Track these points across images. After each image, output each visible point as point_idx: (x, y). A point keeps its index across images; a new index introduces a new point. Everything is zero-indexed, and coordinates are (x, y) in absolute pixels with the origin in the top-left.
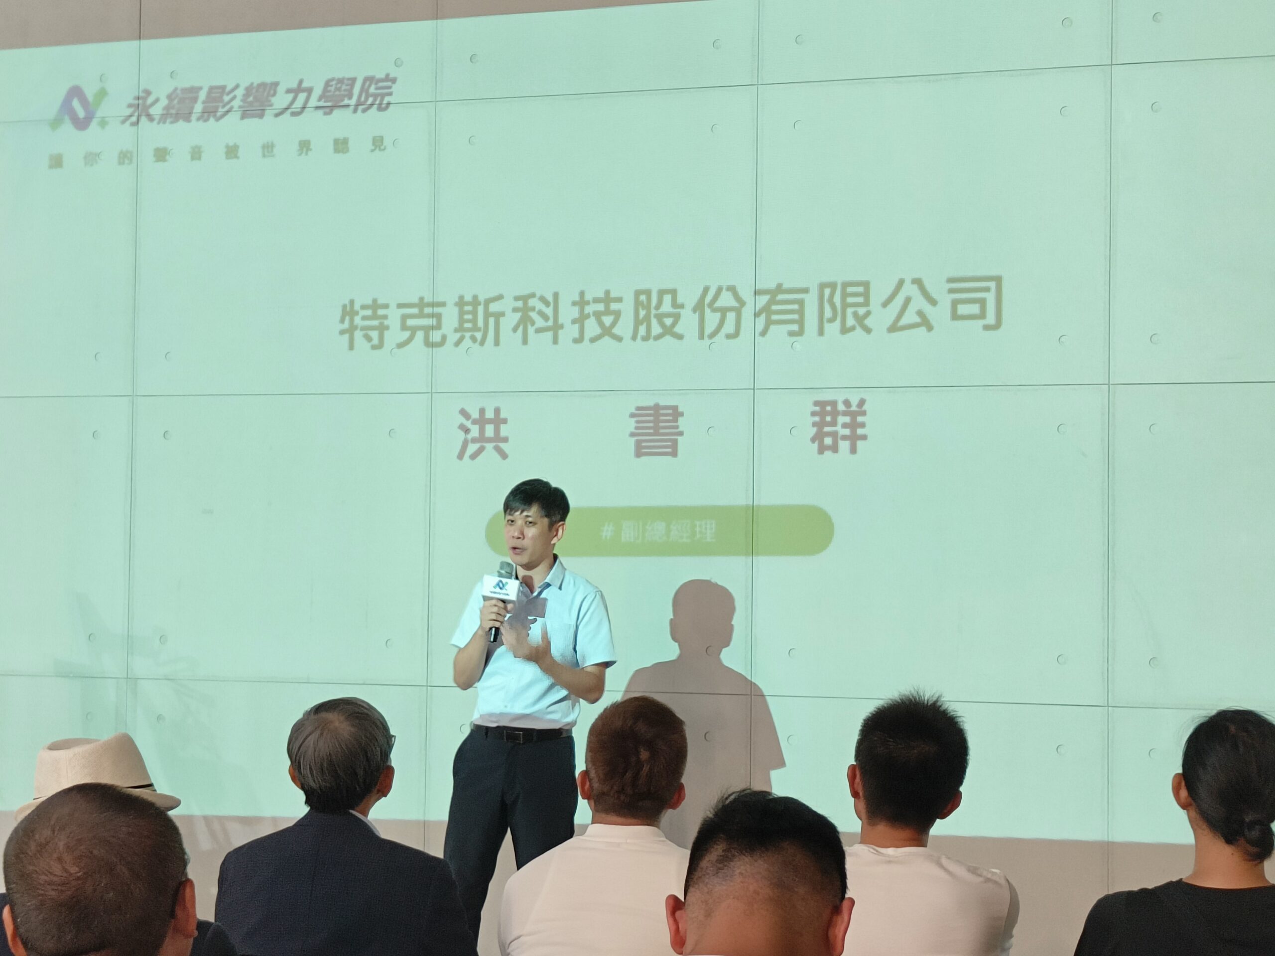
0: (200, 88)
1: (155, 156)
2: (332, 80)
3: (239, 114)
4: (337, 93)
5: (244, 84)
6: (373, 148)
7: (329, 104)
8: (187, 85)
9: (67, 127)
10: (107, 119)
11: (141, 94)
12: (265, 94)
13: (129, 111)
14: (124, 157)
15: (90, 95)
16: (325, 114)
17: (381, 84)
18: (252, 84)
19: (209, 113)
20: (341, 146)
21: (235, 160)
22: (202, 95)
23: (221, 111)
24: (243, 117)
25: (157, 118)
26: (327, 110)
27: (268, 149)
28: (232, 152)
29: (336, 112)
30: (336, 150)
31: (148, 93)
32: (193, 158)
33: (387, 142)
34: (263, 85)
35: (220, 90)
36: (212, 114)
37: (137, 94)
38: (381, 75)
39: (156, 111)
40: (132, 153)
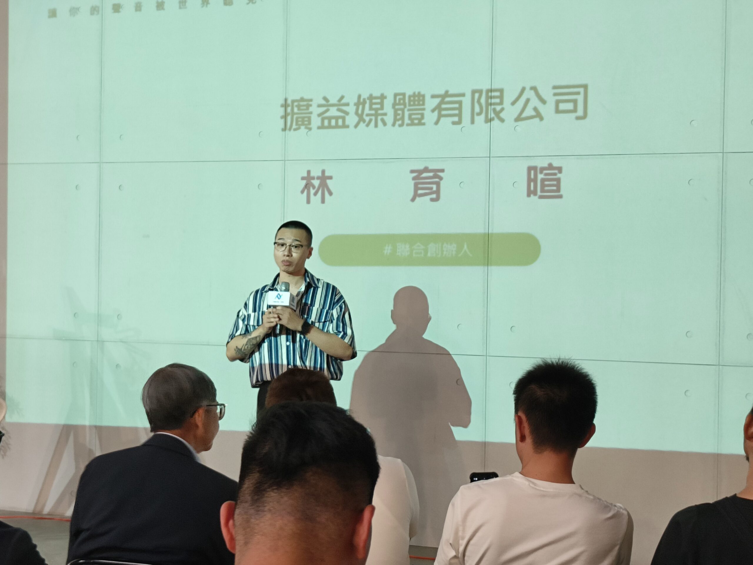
1: (113, 9)
14: (94, 10)
20: (228, 0)
21: (162, 11)
27: (183, 3)
28: (160, 6)
30: (225, 4)
32: (136, 11)
40: (98, 7)
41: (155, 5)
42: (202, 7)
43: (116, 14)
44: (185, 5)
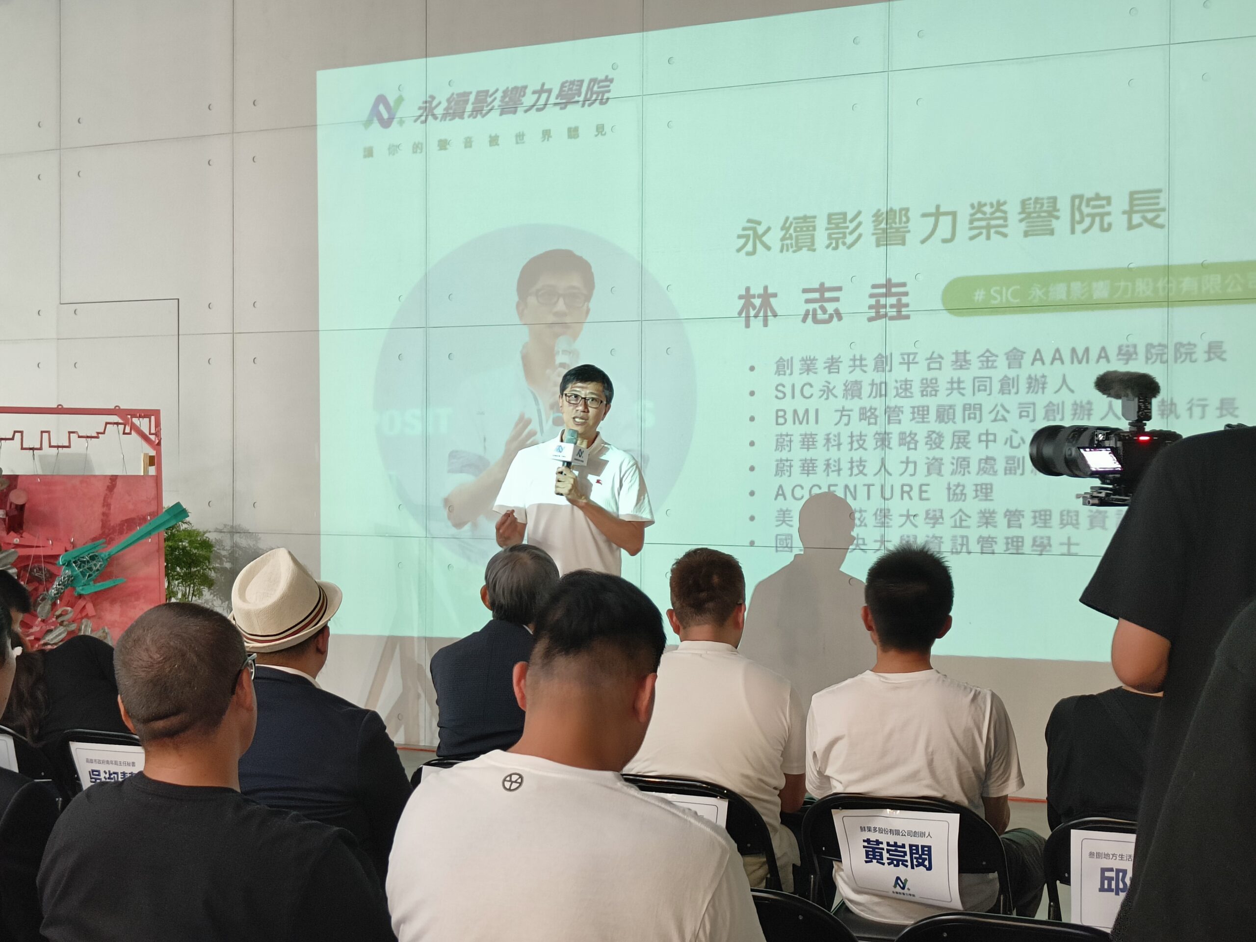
0: (471, 93)
1: (438, 145)
2: (566, 82)
3: (499, 111)
4: (570, 92)
5: (502, 89)
6: (597, 133)
7: (564, 101)
8: (461, 91)
9: (376, 125)
10: (403, 119)
11: (428, 99)
12: (518, 95)
13: (419, 112)
14: (417, 148)
15: (391, 101)
16: (561, 109)
17: (601, 84)
18: (508, 88)
19: (477, 112)
20: (573, 133)
21: (496, 147)
22: (472, 98)
23: (486, 109)
24: (501, 114)
25: (440, 116)
26: (563, 106)
27: (520, 137)
28: (494, 141)
29: (569, 107)
30: (570, 137)
31: (433, 98)
32: (466, 147)
33: (607, 129)
34: (516, 88)
35: (484, 94)
36: (479, 112)
37: (425, 100)
38: (601, 77)
39: (439, 111)
40: (422, 144)
41: (489, 139)
42: (543, 141)
43: (443, 151)
44: (523, 139)
